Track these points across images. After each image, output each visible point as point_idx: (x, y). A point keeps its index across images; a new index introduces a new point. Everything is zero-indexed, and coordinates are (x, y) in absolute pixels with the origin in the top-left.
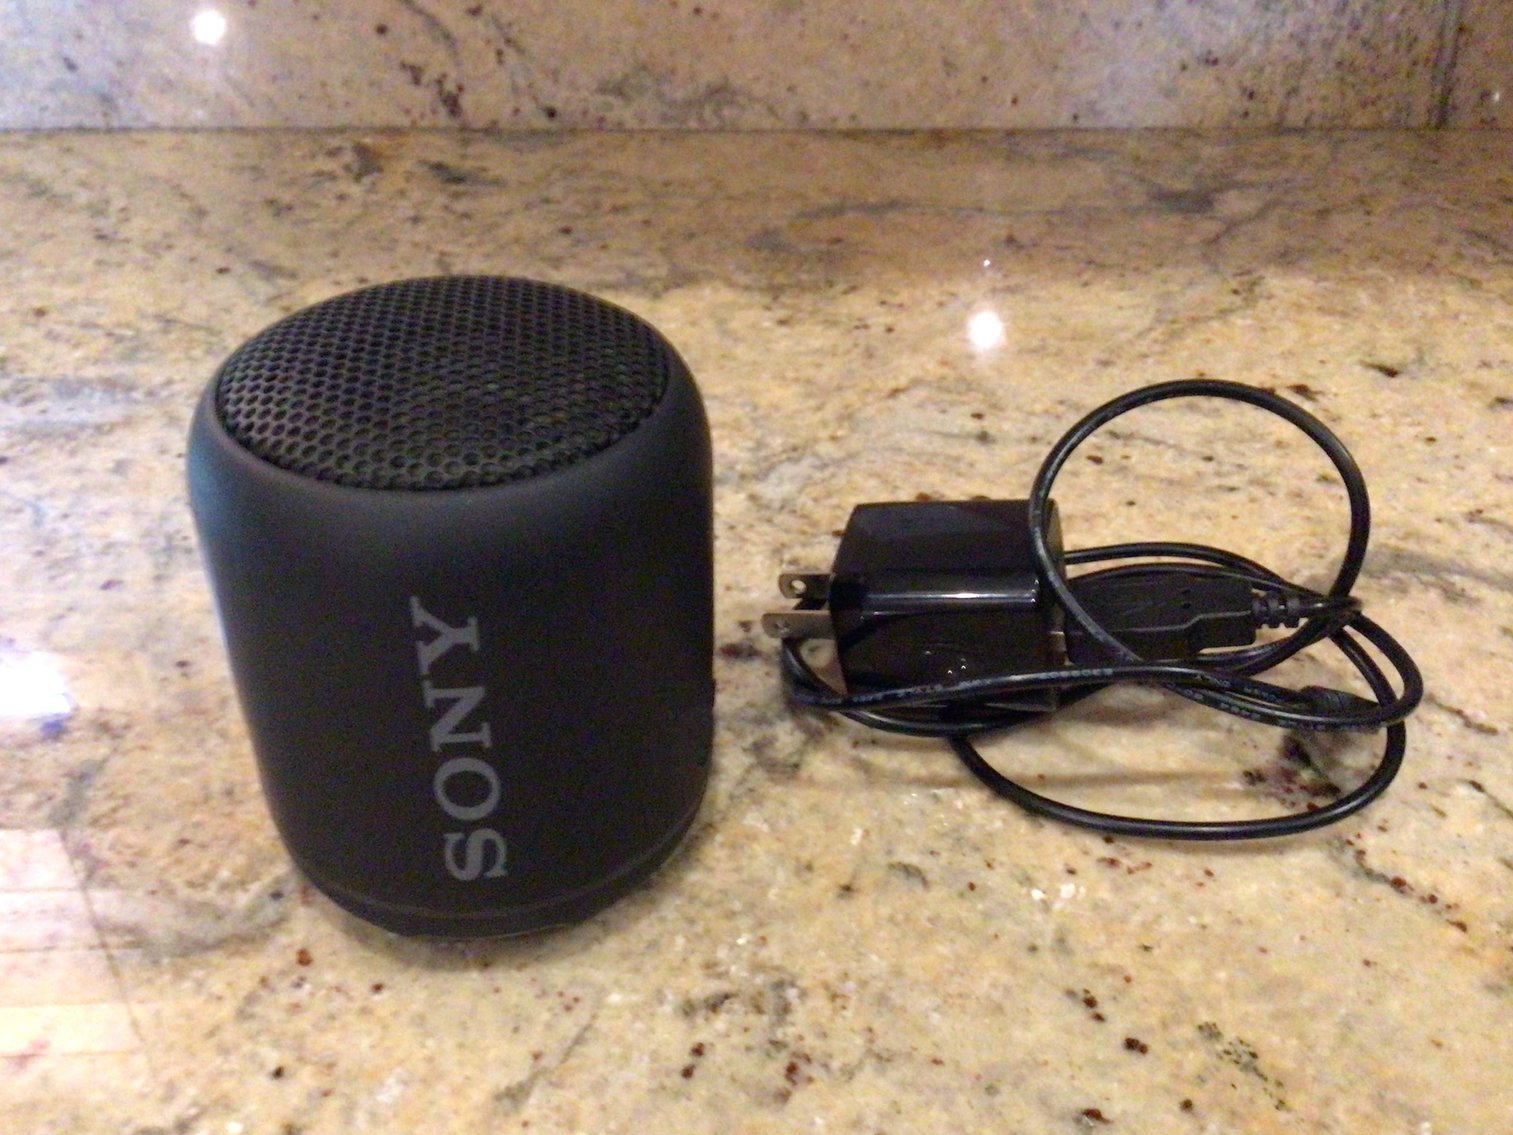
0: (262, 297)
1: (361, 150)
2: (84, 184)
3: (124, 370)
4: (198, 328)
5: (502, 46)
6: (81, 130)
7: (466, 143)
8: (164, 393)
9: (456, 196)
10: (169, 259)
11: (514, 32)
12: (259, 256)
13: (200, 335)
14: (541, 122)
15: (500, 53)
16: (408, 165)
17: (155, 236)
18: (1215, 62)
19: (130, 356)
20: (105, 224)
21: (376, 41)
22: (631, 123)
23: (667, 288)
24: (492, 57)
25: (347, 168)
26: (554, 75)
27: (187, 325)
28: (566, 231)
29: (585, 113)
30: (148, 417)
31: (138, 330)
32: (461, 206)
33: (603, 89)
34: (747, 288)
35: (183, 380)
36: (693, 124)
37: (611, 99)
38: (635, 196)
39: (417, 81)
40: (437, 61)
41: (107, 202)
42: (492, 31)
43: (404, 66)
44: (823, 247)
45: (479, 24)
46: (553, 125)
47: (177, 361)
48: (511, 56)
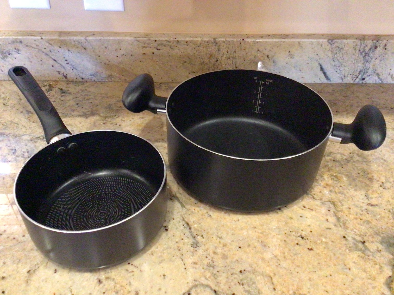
0: (26, 117)
1: (50, 85)
2: (3, 93)
3: (4, 131)
4: (16, 123)
5: (73, 68)
6: (4, 80)
7: (68, 84)
8: (8, 136)
9: (62, 96)
10: (14, 109)
11: (75, 67)
12: (28, 109)
13: (16, 125)
14: (81, 80)
15: (73, 70)
16: (56, 89)
17: (12, 105)
18: (195, 72)
19: (5, 129)
20: (5, 102)
21: (52, 67)
22: (96, 80)
23: (89, 116)
24: (71, 70)
25: (46, 90)
26: (82, 73)
27: (15, 123)
28: (77, 104)
29: (88, 79)
30: (6, 140)
31: (7, 124)
32: (62, 99)
33: (91, 75)
34: (102, 117)
35: (12, 133)
36: (107, 81)
37: (93, 77)
38: (92, 97)
39: (59, 74)
40: (62, 71)
41: (6, 97)
42: (71, 66)
43: (57, 71)
44: (117, 108)
45: (69, 65)
46: (83, 80)
47: (11, 130)
48: (74, 70)
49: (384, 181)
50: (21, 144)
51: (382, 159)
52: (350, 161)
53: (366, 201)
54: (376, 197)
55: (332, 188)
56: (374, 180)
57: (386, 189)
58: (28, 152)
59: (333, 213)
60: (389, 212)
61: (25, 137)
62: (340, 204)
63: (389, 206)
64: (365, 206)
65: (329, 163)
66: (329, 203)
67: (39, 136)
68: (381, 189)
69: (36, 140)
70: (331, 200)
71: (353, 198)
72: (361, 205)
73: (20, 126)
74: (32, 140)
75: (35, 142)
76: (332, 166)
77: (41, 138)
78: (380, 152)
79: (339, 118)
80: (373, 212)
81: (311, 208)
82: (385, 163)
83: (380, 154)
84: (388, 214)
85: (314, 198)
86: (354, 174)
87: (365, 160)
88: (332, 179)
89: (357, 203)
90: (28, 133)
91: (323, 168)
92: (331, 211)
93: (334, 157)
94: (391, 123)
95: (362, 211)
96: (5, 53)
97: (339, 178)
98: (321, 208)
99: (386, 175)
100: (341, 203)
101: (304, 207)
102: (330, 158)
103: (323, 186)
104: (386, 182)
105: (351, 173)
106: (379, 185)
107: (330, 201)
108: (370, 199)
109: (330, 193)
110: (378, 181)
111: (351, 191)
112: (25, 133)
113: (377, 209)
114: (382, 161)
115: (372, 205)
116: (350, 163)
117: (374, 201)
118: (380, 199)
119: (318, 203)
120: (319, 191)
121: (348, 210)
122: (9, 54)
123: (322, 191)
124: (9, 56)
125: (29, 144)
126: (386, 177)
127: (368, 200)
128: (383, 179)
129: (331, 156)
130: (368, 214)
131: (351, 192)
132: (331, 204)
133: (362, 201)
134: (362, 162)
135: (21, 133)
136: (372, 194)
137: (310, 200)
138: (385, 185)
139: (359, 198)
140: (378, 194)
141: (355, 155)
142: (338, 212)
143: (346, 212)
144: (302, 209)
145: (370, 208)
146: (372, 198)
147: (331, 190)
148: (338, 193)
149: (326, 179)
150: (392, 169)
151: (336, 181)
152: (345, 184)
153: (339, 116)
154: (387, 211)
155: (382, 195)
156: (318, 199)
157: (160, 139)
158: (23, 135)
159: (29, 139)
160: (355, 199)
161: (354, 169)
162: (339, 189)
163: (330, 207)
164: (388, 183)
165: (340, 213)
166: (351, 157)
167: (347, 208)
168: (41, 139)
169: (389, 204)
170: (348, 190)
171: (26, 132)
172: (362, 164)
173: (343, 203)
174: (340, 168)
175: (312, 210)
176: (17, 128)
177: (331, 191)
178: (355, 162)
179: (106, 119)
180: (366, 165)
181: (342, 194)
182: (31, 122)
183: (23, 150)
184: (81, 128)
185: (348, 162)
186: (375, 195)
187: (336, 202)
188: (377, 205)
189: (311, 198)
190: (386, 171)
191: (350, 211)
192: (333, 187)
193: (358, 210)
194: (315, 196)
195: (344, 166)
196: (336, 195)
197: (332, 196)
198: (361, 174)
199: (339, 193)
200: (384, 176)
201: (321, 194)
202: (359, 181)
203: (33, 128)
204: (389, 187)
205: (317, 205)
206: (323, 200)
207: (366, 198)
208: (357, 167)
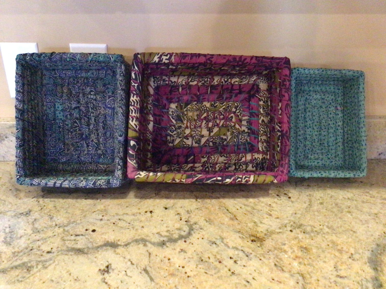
49: (353, 252)
50: (4, 219)
51: (352, 230)
52: (320, 233)
53: (335, 273)
54: (345, 269)
55: (301, 260)
56: (344, 252)
57: (355, 260)
58: (10, 227)
59: (301, 285)
60: (358, 284)
61: (9, 213)
62: (308, 276)
63: (358, 278)
64: (333, 278)
65: (299, 235)
66: (298, 275)
67: (22, 212)
68: (350, 260)
69: (19, 216)
70: (300, 272)
71: (322, 270)
72: (330, 276)
73: (7, 203)
74: (15, 216)
75: (19, 218)
76: (302, 238)
77: (25, 213)
78: (349, 224)
79: (311, 191)
80: (342, 284)
81: (280, 281)
82: (355, 234)
83: (349, 226)
84: (357, 286)
85: (283, 270)
86: (324, 245)
87: (334, 232)
88: (301, 251)
89: (326, 275)
90: (12, 209)
91: (293, 240)
92: (299, 283)
93: (305, 229)
94: (360, 196)
95: (331, 283)
96: (3, 137)
97: (309, 250)
98: (290, 280)
99: (355, 246)
100: (310, 275)
101: (273, 280)
102: (301, 230)
103: (292, 258)
104: (356, 253)
105: (321, 245)
106: (349, 256)
107: (299, 274)
108: (339, 271)
109: (299, 265)
110: (347, 252)
111: (319, 262)
112: (10, 210)
113: (345, 281)
114: (351, 232)
115: (341, 277)
116: (320, 234)
117: (342, 273)
118: (349, 270)
119: (287, 275)
120: (288, 263)
121: (317, 282)
122: (6, 138)
123: (291, 263)
124: (6, 139)
125: (12, 220)
126: (355, 248)
127: (337, 272)
128: (352, 251)
129: (301, 229)
130: (337, 286)
131: (320, 264)
132: (300, 276)
133: (331, 273)
134: (332, 234)
135: (7, 209)
136: (342, 266)
137: (279, 272)
138: (354, 256)
139: (328, 270)
140: (347, 265)
141: (325, 227)
142: (306, 285)
143: (314, 284)
144: (271, 282)
145: (339, 280)
146: (340, 270)
147: (300, 261)
148: (307, 264)
149: (296, 251)
150: (361, 240)
151: (306, 253)
152: (314, 256)
153: (310, 189)
154: (356, 284)
155: (351, 267)
156: (286, 270)
157: (137, 213)
158: (8, 212)
159: (13, 215)
160: (323, 271)
161: (323, 241)
162: (309, 261)
163: (298, 279)
164: (357, 255)
165: (309, 285)
166: (321, 229)
167: (315, 280)
168: (24, 215)
169: (358, 275)
170: (317, 262)
171: (11, 208)
172: (332, 235)
173: (312, 275)
174: (310, 240)
175: (280, 282)
176: (3, 205)
177: (300, 263)
178: (324, 233)
179: (88, 195)
180: (335, 237)
181: (311, 266)
182: (18, 199)
183: (6, 226)
184: (63, 203)
185: (318, 234)
186: (344, 267)
187: (305, 274)
188: (346, 277)
189: (280, 270)
190: (355, 242)
191: (319, 283)
192: (302, 258)
193: (327, 283)
194: (284, 268)
195: (314, 238)
196: (305, 267)
197: (301, 268)
198: (331, 245)
199: (309, 264)
200: (352, 248)
201: (290, 266)
202: (329, 253)
203: (18, 205)
204: (358, 258)
205: (286, 278)
206: (292, 272)
207: (335, 269)
208: (326, 239)
